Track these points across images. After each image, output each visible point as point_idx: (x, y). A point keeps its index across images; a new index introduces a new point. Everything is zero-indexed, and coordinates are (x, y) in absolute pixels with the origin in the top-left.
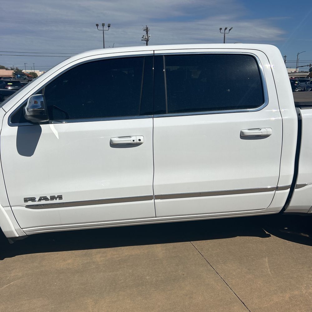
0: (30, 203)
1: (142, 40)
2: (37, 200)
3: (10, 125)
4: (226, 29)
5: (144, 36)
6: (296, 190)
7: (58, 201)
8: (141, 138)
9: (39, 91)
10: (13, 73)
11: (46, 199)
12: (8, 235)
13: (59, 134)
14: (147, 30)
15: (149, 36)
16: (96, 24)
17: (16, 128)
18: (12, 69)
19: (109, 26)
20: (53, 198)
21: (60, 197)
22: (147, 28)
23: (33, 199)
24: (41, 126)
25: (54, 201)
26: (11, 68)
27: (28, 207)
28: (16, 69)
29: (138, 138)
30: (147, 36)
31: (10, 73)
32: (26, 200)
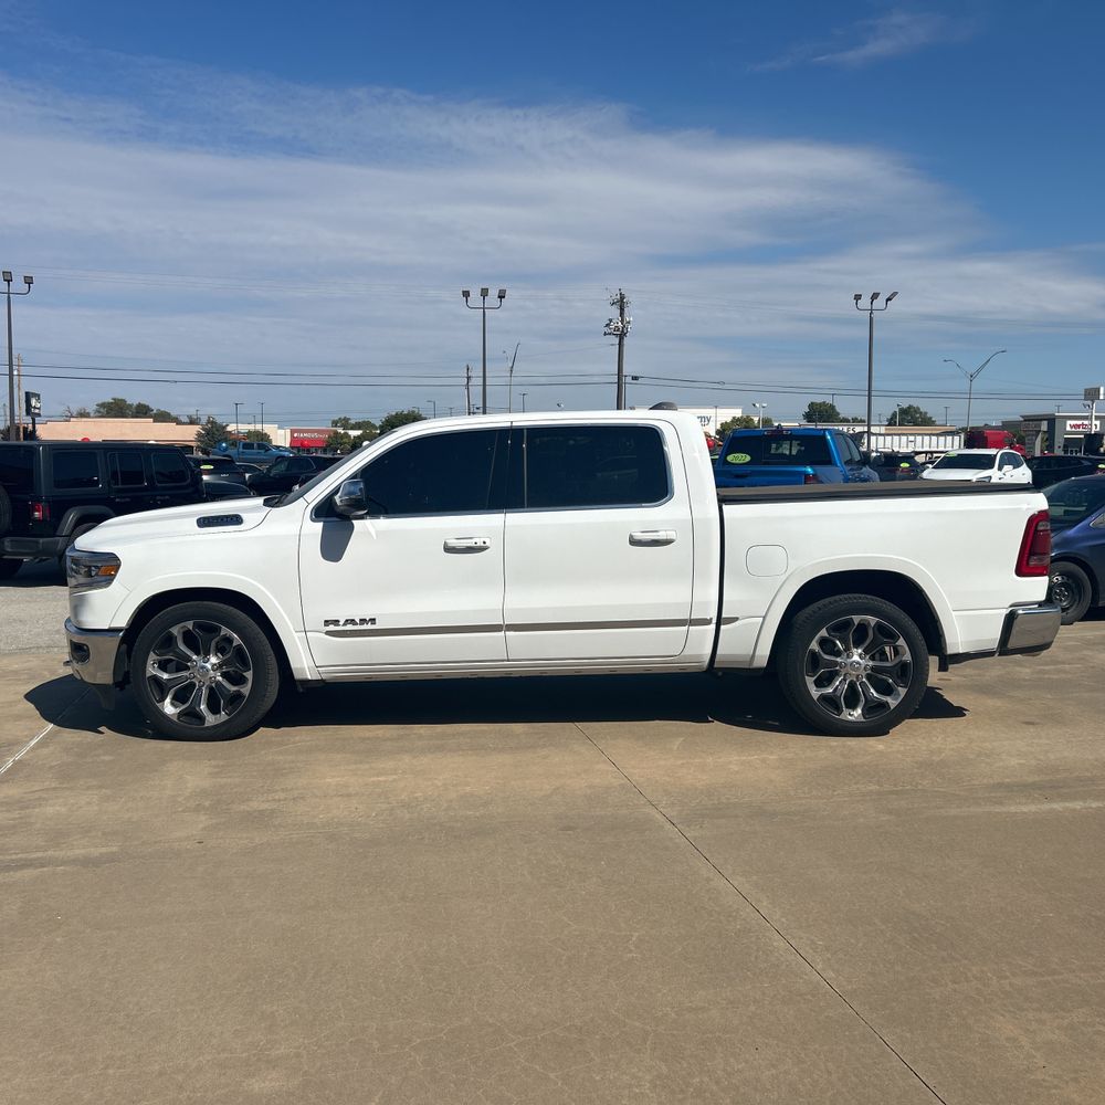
0: (332, 628)
1: (605, 334)
2: (341, 623)
3: (312, 520)
4: (875, 296)
5: (611, 320)
6: (722, 627)
7: (369, 626)
8: (487, 541)
9: (354, 476)
10: (199, 434)
11: (353, 622)
12: (297, 676)
13: (377, 532)
14: (621, 303)
15: (629, 322)
16: (464, 292)
17: (321, 524)
18: (192, 422)
19: (501, 297)
20: (363, 621)
21: (373, 621)
22: (622, 297)
23: (336, 622)
24: (354, 522)
25: (365, 627)
26: (190, 417)
27: (328, 633)
28: (209, 422)
29: (482, 540)
30: (622, 321)
31: (186, 434)
32: (327, 623)
